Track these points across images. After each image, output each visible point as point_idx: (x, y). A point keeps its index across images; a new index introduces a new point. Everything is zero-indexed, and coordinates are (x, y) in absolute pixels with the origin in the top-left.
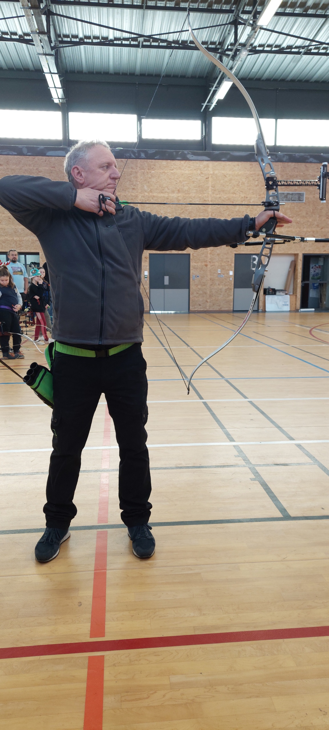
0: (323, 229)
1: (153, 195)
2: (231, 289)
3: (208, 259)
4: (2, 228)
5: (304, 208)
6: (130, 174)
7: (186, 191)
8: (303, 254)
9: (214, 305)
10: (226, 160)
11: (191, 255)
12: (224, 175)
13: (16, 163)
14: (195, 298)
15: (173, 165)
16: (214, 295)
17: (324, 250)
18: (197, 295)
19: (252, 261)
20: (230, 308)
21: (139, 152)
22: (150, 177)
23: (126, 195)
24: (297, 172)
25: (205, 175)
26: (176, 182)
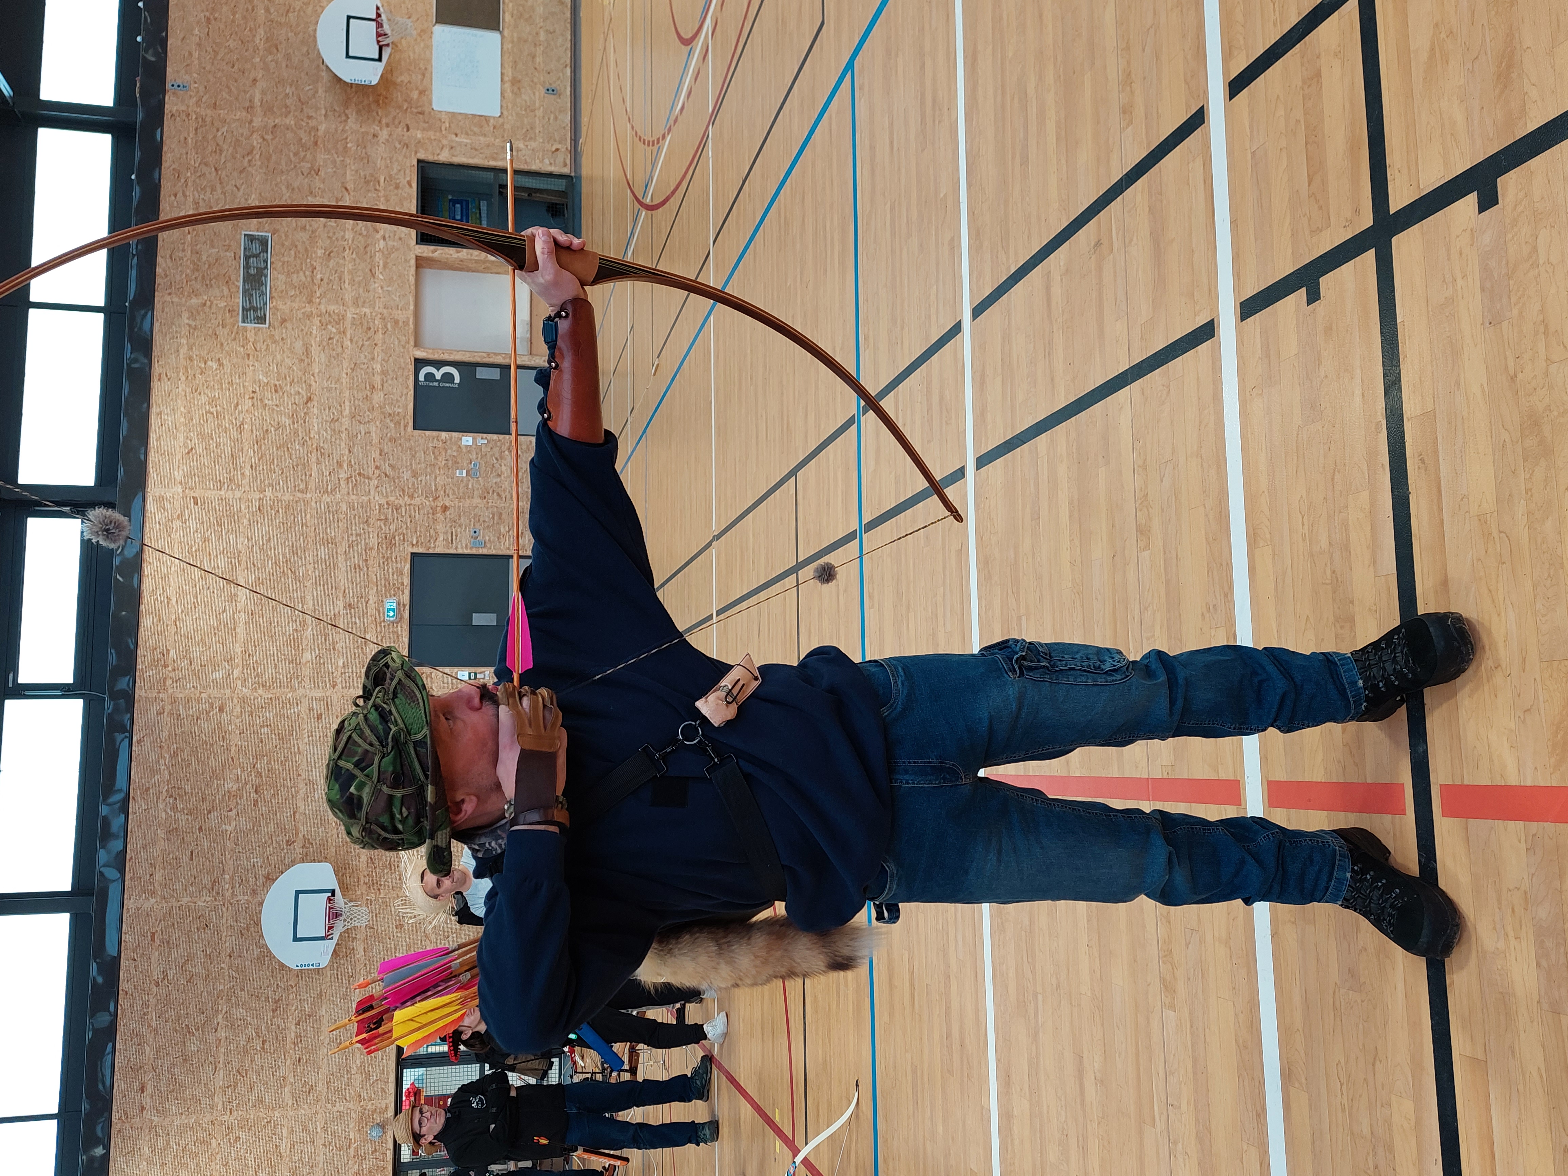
0: (348, 188)
1: (239, 653)
3: (427, 503)
4: (328, 1083)
5: (287, 236)
6: (178, 719)
7: (231, 563)
8: (417, 243)
10: (143, 448)
11: (415, 550)
12: (188, 453)
13: (139, 1045)
15: (154, 597)
17: (407, 185)
19: (436, 384)
21: (115, 696)
22: (187, 661)
23: (238, 732)
24: (183, 250)
25: (187, 507)
26: (204, 588)
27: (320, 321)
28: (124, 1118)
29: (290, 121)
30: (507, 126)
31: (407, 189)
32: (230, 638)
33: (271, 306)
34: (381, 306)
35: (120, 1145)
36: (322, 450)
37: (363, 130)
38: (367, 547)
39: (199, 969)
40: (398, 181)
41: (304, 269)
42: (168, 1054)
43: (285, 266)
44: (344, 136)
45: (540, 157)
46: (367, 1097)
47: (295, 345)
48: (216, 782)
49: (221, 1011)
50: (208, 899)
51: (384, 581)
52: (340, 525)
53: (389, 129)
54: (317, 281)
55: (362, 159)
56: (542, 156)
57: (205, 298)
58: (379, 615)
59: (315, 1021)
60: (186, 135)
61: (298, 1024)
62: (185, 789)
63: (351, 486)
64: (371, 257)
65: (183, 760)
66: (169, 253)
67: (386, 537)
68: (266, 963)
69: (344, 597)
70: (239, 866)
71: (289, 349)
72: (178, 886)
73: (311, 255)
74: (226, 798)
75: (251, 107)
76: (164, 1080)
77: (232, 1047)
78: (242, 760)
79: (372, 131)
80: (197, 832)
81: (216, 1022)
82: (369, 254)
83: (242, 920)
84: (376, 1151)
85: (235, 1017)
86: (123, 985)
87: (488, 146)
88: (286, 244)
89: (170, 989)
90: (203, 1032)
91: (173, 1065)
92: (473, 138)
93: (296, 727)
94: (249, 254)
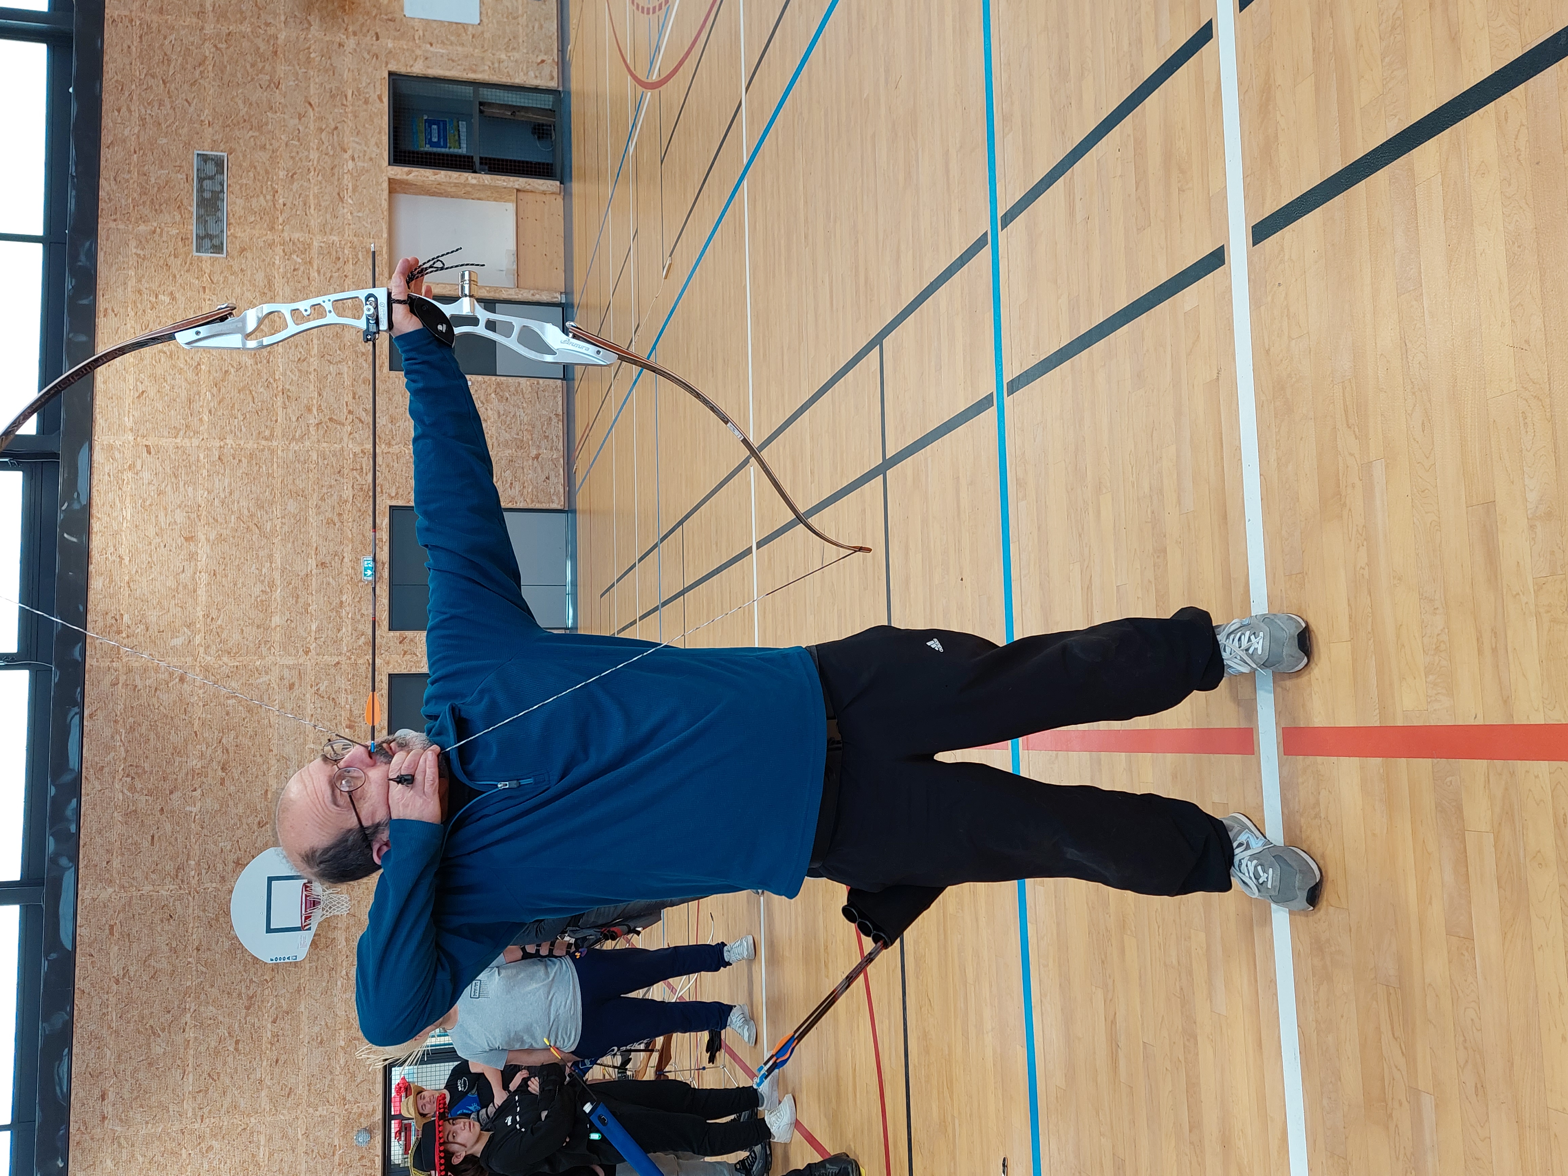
0: (313, 103)
1: (201, 618)
2: (498, 384)
4: (309, 1085)
5: (244, 156)
6: (134, 690)
7: (189, 518)
8: (389, 164)
9: (547, 437)
11: (394, 503)
12: (139, 397)
13: (99, 1048)
14: (525, 492)
15: (104, 556)
16: (518, 434)
17: (378, 100)
18: (517, 485)
20: (556, 387)
21: (62, 666)
22: (143, 627)
23: (201, 704)
24: (129, 172)
25: (139, 457)
26: (159, 546)
27: (284, 251)
28: (82, 1128)
29: (246, 28)
30: (487, 35)
31: (378, 104)
32: (190, 601)
33: (228, 233)
34: (351, 234)
35: (80, 1158)
36: (289, 393)
37: (328, 39)
38: (340, 500)
39: (164, 965)
40: (367, 96)
41: (264, 192)
42: (130, 1058)
43: (243, 189)
44: (307, 45)
45: (525, 68)
46: (352, 1100)
47: (256, 277)
48: (178, 759)
49: (189, 1009)
50: (172, 887)
51: (360, 536)
52: (310, 476)
53: (356, 37)
54: (279, 205)
55: (326, 71)
56: (527, 68)
57: (155, 224)
58: (356, 574)
59: (292, 1019)
60: (129, 43)
61: (274, 1022)
62: (144, 768)
63: (321, 432)
64: (339, 179)
65: (141, 735)
66: (112, 174)
67: (361, 489)
68: (238, 956)
69: (316, 554)
70: (205, 851)
71: (250, 281)
72: (139, 874)
73: (273, 178)
74: (190, 777)
75: (203, 13)
76: (127, 1086)
77: (202, 1048)
78: (206, 735)
79: (338, 40)
80: (158, 814)
81: (183, 1021)
82: (336, 177)
83: (211, 910)
84: (363, 1157)
85: (204, 1015)
86: (79, 984)
87: (467, 57)
88: (245, 164)
89: (132, 984)
90: (169, 1033)
91: (136, 1070)
92: (450, 48)
93: (265, 697)
94: (203, 176)
